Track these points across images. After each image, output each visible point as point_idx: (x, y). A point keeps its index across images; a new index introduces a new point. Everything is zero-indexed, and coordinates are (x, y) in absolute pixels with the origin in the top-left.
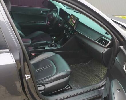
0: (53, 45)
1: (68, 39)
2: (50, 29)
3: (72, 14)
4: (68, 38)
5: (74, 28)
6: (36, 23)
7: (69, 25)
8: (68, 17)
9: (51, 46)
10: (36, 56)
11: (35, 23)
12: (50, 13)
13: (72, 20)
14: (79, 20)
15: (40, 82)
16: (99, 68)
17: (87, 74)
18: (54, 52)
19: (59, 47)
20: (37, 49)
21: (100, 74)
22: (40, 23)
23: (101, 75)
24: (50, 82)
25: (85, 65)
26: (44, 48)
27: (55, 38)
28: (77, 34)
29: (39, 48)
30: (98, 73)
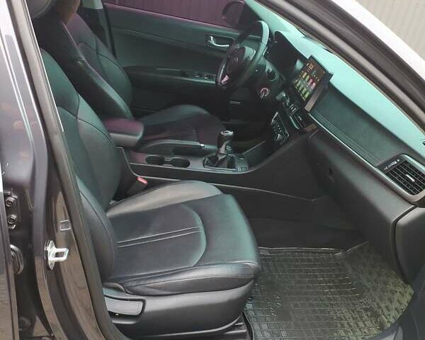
0: (220, 158)
1: (278, 145)
2: (232, 102)
3: (311, 57)
4: (280, 141)
5: (308, 107)
6: (187, 77)
7: (295, 95)
8: (299, 65)
9: (214, 162)
10: (152, 186)
11: (184, 75)
12: (238, 46)
13: (308, 77)
14: (333, 81)
15: (130, 284)
16: (385, 283)
17: (333, 293)
18: (217, 187)
19: (241, 169)
20: (162, 162)
21: (383, 305)
22: (201, 76)
23: (386, 312)
24: (165, 293)
25: (334, 257)
26: (187, 164)
27: (231, 133)
28: (314, 130)
29: (167, 163)
30: (378, 300)
